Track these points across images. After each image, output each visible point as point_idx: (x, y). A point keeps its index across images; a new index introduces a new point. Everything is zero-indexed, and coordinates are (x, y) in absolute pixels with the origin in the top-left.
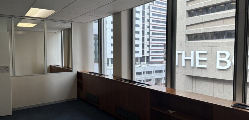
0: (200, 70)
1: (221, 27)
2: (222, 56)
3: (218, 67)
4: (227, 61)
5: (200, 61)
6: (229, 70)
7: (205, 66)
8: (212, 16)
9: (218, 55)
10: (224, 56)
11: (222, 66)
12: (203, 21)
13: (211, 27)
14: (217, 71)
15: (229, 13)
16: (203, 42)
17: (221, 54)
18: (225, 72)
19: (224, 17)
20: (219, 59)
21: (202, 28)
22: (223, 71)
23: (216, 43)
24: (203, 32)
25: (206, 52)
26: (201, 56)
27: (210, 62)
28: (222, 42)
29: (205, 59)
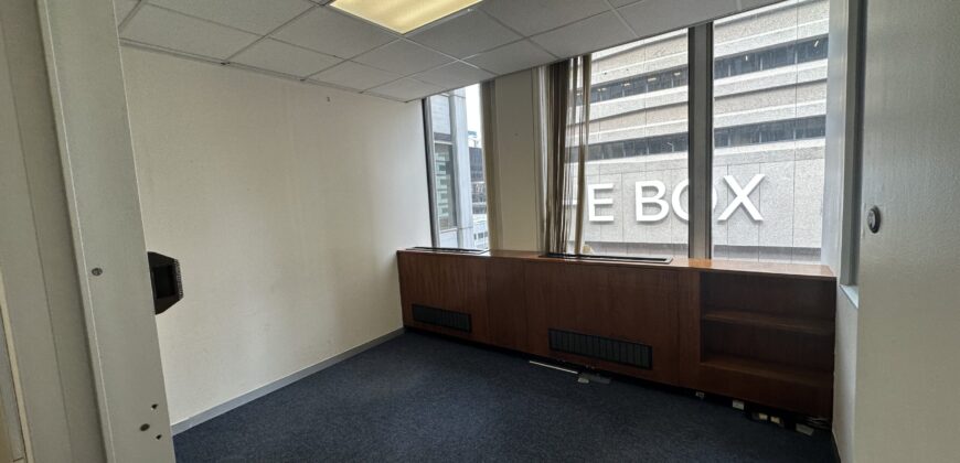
0: (598, 227)
1: (642, 129)
2: (649, 193)
3: (640, 217)
4: (662, 203)
5: (596, 206)
6: (664, 223)
7: (610, 218)
9: (639, 191)
10: (653, 193)
11: (649, 215)
14: (636, 227)
15: (660, 98)
16: (600, 165)
17: (645, 189)
18: (655, 226)
19: (647, 107)
20: (640, 199)
22: (650, 226)
23: (632, 164)
24: (600, 142)
25: (609, 186)
26: (598, 195)
27: (621, 208)
28: (644, 161)
29: (608, 201)
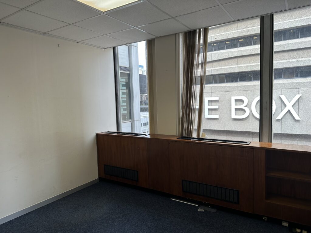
0: (210, 121)
1: (235, 67)
3: (234, 116)
5: (209, 109)
6: (247, 120)
7: (217, 117)
8: (223, 54)
9: (233, 102)
10: (240, 103)
11: (239, 115)
12: (212, 60)
13: (223, 67)
14: (232, 122)
15: (245, 51)
16: (212, 87)
17: (236, 101)
18: (242, 122)
19: (238, 55)
20: (234, 106)
21: (211, 69)
22: (239, 121)
23: (230, 87)
24: (212, 74)
25: (217, 98)
26: (210, 103)
27: (223, 111)
28: (237, 85)
29: (217, 107)
